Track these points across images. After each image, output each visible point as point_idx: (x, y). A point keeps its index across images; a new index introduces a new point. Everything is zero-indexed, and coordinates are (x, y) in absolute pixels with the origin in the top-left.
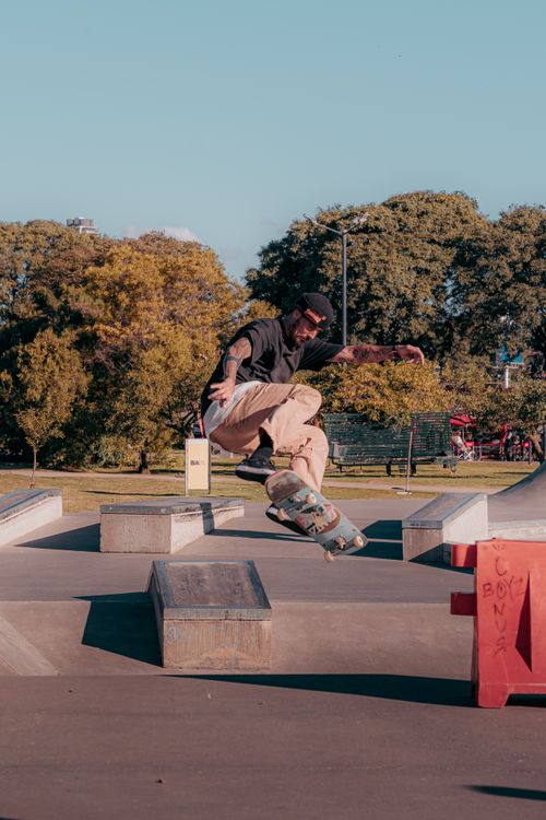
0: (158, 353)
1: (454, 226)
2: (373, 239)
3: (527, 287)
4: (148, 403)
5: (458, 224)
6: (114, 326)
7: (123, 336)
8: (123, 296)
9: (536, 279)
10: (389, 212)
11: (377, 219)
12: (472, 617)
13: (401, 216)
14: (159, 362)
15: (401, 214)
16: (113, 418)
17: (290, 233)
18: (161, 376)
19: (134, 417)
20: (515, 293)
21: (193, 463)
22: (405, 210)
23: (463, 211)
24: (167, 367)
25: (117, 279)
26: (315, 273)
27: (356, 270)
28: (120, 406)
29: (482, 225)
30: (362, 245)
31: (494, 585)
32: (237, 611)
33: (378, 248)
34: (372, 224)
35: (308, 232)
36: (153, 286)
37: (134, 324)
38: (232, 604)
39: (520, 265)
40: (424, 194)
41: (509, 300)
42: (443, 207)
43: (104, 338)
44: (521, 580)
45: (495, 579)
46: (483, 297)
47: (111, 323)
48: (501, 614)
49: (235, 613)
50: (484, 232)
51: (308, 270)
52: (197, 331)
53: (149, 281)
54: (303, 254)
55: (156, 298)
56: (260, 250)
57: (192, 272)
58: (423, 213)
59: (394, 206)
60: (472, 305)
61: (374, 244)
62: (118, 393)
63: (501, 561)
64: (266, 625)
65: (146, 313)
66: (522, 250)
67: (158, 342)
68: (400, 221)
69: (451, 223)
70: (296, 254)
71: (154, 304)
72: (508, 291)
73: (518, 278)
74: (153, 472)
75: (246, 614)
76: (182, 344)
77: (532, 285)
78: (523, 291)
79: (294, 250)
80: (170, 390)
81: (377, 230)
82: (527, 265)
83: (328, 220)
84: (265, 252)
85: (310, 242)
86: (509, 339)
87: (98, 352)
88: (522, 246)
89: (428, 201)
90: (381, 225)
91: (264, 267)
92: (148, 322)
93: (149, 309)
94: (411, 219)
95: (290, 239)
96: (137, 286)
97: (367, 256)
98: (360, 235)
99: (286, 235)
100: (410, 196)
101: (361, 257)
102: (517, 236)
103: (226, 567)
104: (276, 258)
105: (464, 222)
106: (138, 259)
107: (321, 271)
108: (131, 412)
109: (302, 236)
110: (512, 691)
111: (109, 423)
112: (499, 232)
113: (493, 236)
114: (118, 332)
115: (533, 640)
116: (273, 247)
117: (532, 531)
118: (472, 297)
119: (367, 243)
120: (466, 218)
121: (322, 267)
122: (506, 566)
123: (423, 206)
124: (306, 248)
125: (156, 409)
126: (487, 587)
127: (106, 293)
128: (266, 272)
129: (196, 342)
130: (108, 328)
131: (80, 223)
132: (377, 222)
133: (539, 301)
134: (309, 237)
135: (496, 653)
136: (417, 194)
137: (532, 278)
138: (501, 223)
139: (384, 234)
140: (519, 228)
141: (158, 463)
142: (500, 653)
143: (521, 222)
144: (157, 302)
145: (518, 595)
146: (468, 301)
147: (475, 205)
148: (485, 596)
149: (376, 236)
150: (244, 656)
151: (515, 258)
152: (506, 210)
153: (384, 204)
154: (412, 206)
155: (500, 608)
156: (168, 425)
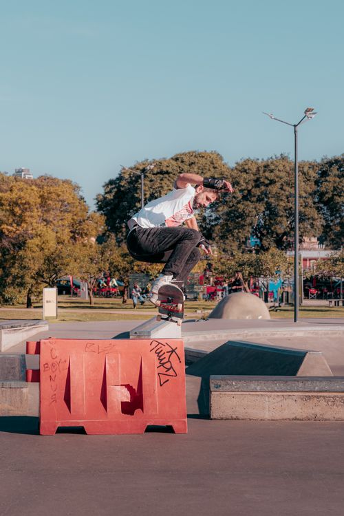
0: (37, 241)
1: (209, 170)
2: (166, 177)
3: (250, 203)
4: (30, 269)
5: (212, 170)
6: (13, 227)
7: (18, 232)
8: (17, 210)
9: (254, 199)
10: (174, 163)
11: (168, 166)
12: (38, 383)
13: (180, 165)
14: (37, 245)
15: (180, 164)
16: (11, 277)
17: (120, 175)
18: (38, 254)
19: (22, 277)
20: (243, 207)
21: (47, 302)
22: (182, 162)
23: (215, 162)
24: (42, 249)
25: (15, 200)
26: (133, 196)
27: (156, 195)
28: (14, 271)
29: (225, 170)
30: (159, 181)
31: (50, 365)
32: (8, 383)
33: (168, 183)
34: (165, 170)
35: (130, 174)
36: (34, 204)
37: (23, 225)
38: (6, 379)
39: (246, 192)
40: (193, 152)
41: (240, 210)
42: (204, 159)
43: (7, 233)
44: (65, 361)
45: (50, 361)
46: (226, 209)
47: (11, 225)
48: (54, 381)
49: (7, 384)
50: (226, 173)
51: (130, 195)
52: (59, 229)
53: (32, 201)
54: (127, 186)
55: (36, 210)
56: (104, 184)
57: (59, 196)
58: (192, 163)
59: (177, 159)
60: (221, 213)
61: (165, 180)
62: (14, 263)
63: (54, 351)
64: (25, 390)
65: (30, 219)
66: (247, 183)
67: (36, 235)
68: (180, 167)
69: (207, 168)
70: (123, 186)
71: (35, 214)
72: (239, 205)
73: (245, 198)
74: (35, 307)
75: (13, 384)
76: (50, 236)
77: (252, 202)
78: (248, 206)
79: (122, 184)
80: (42, 261)
81: (167, 173)
82: (249, 191)
83: (141, 168)
84: (107, 185)
85: (131, 179)
86: (240, 232)
87: (4, 241)
88: (247, 181)
89: (195, 156)
90: (170, 170)
91: (106, 193)
92: (32, 224)
93: (32, 217)
94: (186, 167)
95: (120, 178)
96: (25, 204)
97: (162, 187)
98: (159, 175)
99: (118, 176)
100: (185, 154)
101: (159, 187)
102: (245, 175)
103: (9, 359)
104: (113, 189)
105: (214, 168)
106: (27, 189)
107: (136, 195)
108: (21, 273)
109: (127, 176)
110: (59, 425)
111: (9, 280)
112: (235, 173)
113: (231, 176)
114: (14, 230)
115: (71, 396)
116: (111, 182)
117: (208, 336)
118: (220, 209)
119: (162, 180)
120: (216, 165)
121: (137, 193)
122: (56, 353)
123: (193, 159)
124: (129, 183)
125: (35, 272)
126: (46, 366)
127: (8, 208)
128: (107, 196)
129: (58, 235)
130: (9, 227)
131: (22, 171)
132: (168, 169)
133: (257, 211)
134: (130, 177)
135: (51, 404)
136: (189, 153)
137: (253, 199)
138: (236, 169)
139: (171, 175)
140: (245, 171)
141: (37, 302)
142: (53, 404)
143: (246, 167)
144: (37, 212)
145: (63, 370)
146: (218, 211)
147: (221, 159)
148: (44, 371)
149: (167, 176)
150: (12, 408)
151: (243, 187)
152: (239, 161)
153: (172, 159)
154: (185, 159)
155: (53, 377)
156: (42, 281)
